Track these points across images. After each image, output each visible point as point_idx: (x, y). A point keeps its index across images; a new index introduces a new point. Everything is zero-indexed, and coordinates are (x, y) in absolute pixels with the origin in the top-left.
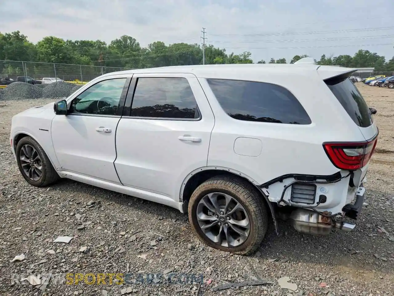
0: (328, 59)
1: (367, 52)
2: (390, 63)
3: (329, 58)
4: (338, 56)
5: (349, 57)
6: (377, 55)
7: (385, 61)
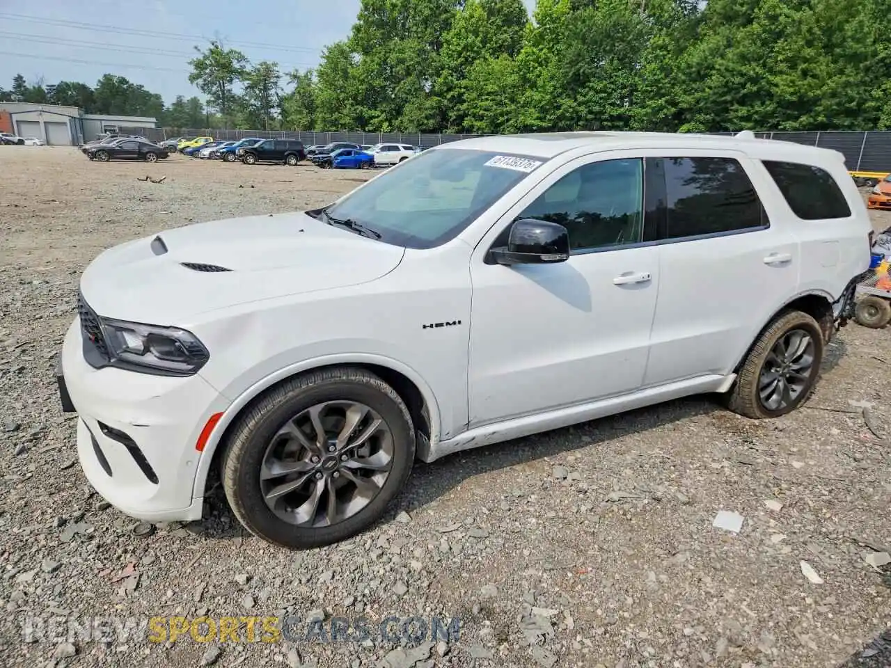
0: (34, 88)
1: (123, 81)
2: (175, 110)
3: (36, 86)
4: (56, 83)
5: (84, 87)
6: (146, 89)
7: (163, 106)
